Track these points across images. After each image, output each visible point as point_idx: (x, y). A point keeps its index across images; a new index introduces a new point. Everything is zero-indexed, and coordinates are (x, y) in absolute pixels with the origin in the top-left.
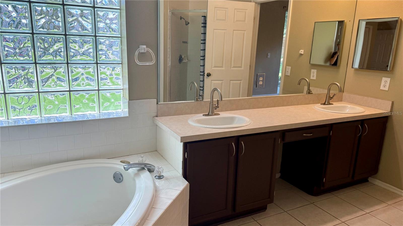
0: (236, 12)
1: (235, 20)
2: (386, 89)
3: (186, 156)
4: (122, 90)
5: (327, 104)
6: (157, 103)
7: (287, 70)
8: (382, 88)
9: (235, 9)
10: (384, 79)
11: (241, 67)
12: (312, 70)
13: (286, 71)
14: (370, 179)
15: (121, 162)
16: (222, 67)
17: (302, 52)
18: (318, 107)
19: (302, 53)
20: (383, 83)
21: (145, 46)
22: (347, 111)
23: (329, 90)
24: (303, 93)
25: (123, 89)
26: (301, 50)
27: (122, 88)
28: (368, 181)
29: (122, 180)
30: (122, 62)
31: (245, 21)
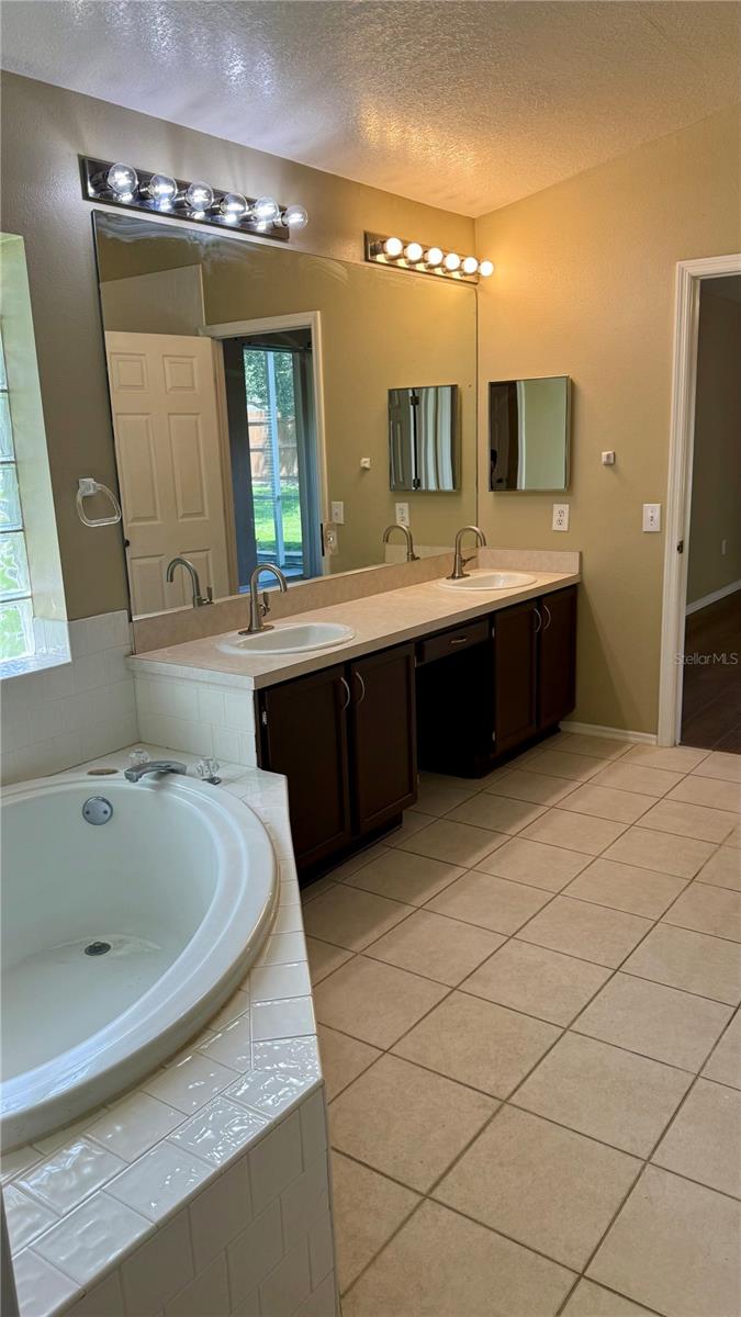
0: (167, 364)
1: (169, 387)
2: (565, 527)
3: (264, 720)
4: (30, 600)
5: (459, 577)
6: (131, 620)
7: (335, 510)
8: (555, 527)
9: (164, 356)
10: (557, 508)
11: (201, 514)
12: (398, 506)
13: (334, 513)
14: (563, 725)
15: (91, 773)
16: (154, 518)
17: (366, 462)
18: (444, 585)
19: (367, 465)
20: (556, 517)
21: (91, 480)
22: (501, 584)
23: (458, 545)
24: (384, 562)
25: (31, 597)
26: (364, 460)
27: (29, 594)
28: (559, 730)
29: (109, 811)
30: (23, 526)
31: (193, 387)
